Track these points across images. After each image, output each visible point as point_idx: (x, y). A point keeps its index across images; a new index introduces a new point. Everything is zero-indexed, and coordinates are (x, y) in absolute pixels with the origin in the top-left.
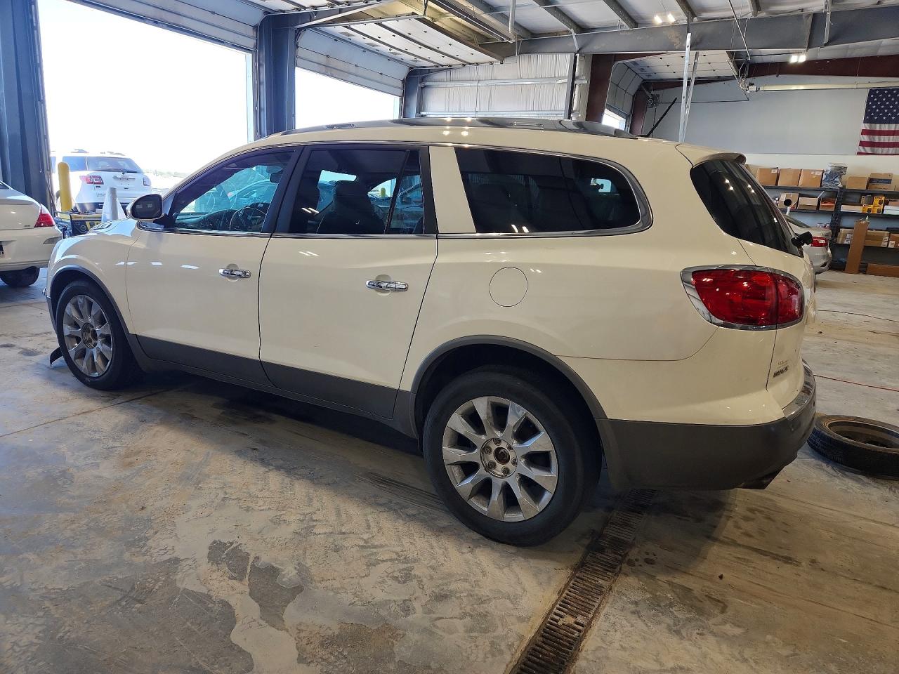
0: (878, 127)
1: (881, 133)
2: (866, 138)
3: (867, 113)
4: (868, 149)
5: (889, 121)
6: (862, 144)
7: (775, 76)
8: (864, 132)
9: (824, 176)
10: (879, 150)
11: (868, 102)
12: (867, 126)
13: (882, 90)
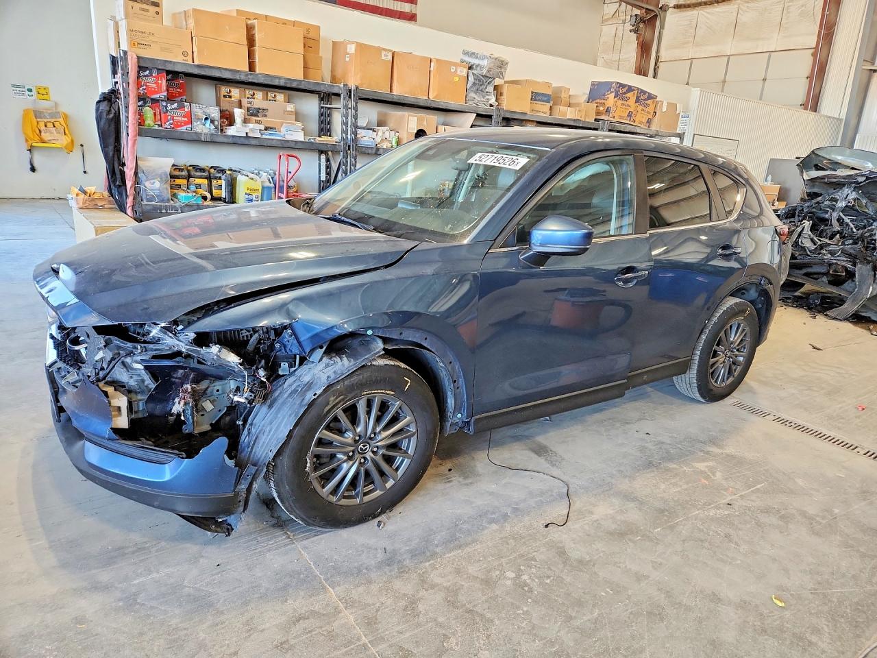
9: (471, 79)
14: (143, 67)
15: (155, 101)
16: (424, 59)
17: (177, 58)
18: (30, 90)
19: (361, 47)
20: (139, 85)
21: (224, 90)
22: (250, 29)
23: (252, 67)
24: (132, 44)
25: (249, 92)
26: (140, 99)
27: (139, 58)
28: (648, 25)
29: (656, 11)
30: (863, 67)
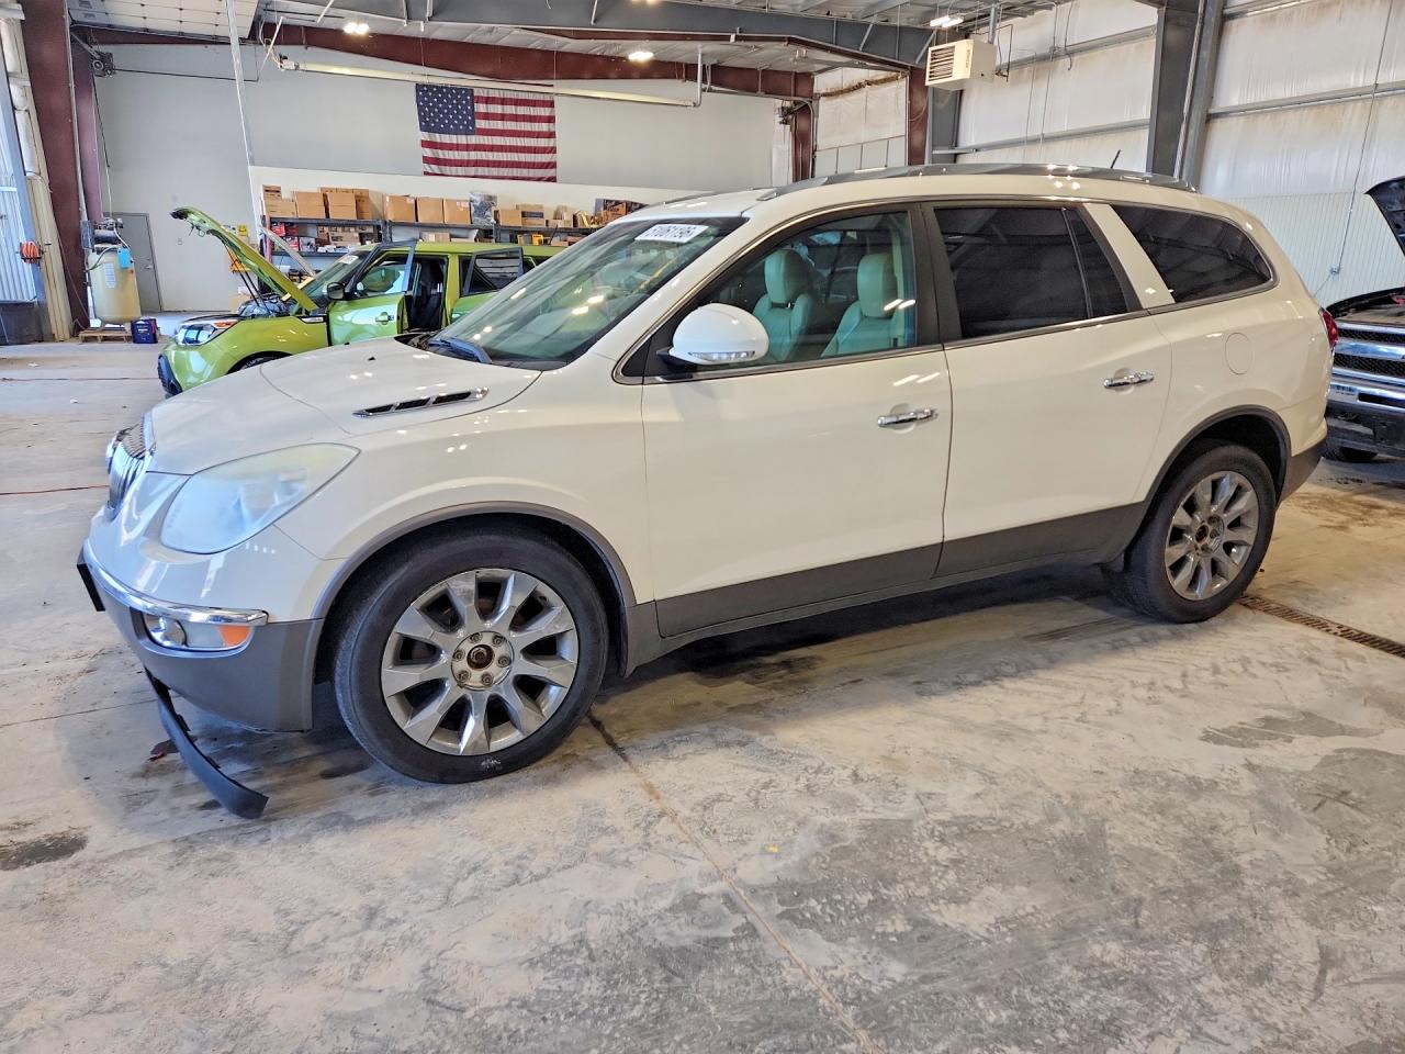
0: (438, 138)
1: (443, 146)
2: (428, 153)
3: (422, 119)
4: (435, 168)
5: (449, 132)
6: (426, 160)
7: (302, 47)
8: (425, 144)
9: (473, 208)
10: (447, 170)
11: (418, 102)
12: (425, 136)
13: (430, 87)
14: (272, 221)
16: (437, 200)
17: (289, 215)
19: (393, 198)
21: (320, 228)
22: (325, 196)
23: (328, 216)
24: (267, 212)
25: (333, 229)
27: (271, 218)
28: (800, 115)
29: (806, 101)
30: (935, 152)
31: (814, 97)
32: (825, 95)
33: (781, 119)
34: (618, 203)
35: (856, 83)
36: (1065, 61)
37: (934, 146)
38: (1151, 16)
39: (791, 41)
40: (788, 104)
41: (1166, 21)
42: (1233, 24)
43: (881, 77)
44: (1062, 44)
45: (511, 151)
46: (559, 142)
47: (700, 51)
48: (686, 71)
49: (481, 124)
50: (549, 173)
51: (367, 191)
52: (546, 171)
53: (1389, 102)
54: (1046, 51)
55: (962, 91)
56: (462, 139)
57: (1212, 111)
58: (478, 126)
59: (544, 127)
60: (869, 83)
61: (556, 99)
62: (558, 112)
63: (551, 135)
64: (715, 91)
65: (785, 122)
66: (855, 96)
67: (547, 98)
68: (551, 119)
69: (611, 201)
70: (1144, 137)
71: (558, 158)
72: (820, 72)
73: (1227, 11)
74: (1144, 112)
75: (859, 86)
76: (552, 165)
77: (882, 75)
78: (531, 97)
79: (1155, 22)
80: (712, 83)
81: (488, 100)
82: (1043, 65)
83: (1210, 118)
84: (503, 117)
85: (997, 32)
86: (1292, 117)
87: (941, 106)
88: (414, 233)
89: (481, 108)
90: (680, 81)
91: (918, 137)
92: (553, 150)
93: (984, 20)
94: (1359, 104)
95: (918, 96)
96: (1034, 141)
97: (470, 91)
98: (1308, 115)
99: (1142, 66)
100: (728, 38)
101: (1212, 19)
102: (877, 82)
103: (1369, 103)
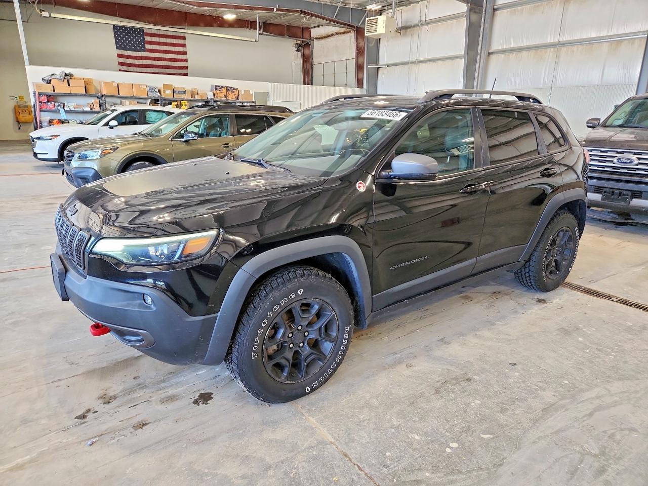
0: (126, 53)
1: (129, 57)
2: (122, 60)
3: (117, 43)
4: (125, 68)
5: (132, 50)
6: (120, 64)
8: (119, 56)
9: (148, 88)
10: (131, 68)
11: (114, 34)
12: (120, 52)
13: (121, 27)
14: (40, 94)
15: (44, 103)
16: (129, 84)
17: (49, 92)
18: (16, 98)
19: (106, 83)
20: (39, 99)
22: (68, 82)
23: (71, 91)
24: (37, 89)
26: (40, 102)
27: (39, 93)
28: (305, 47)
29: (308, 41)
30: (369, 66)
31: (311, 39)
32: (316, 39)
33: (296, 49)
34: (222, 87)
35: (331, 33)
36: (426, 27)
37: (368, 63)
38: (464, 8)
39: (302, 12)
40: (299, 42)
41: (470, 11)
42: (497, 12)
43: (342, 31)
44: (424, 19)
45: (164, 61)
46: (188, 57)
47: (258, 15)
48: (251, 25)
49: (148, 46)
50: (184, 71)
51: (92, 79)
52: (183, 71)
53: (564, 49)
54: (416, 22)
55: (380, 39)
56: (139, 54)
57: (490, 51)
58: (146, 48)
59: (181, 49)
60: (337, 34)
61: (187, 36)
62: (187, 42)
63: (185, 53)
64: (265, 35)
65: (298, 50)
66: (331, 39)
67: (182, 35)
68: (184, 45)
69: (219, 86)
70: (462, 62)
71: (189, 64)
72: (314, 27)
73: (495, 7)
74: (462, 51)
75: (332, 35)
76: (186, 68)
77: (343, 30)
78: (174, 34)
79: (465, 10)
80: (263, 31)
81: (151, 35)
82: (416, 28)
83: (489, 54)
84: (159, 44)
85: (395, 12)
86: (524, 54)
87: (371, 45)
88: (118, 101)
89: (148, 39)
90: (248, 29)
91: (360, 60)
92: (186, 60)
93: (389, 7)
94: (552, 50)
95: (360, 41)
96: (413, 63)
97: (142, 30)
98: (531, 53)
99: (460, 30)
100: (272, 10)
101: (490, 10)
102: (340, 33)
103: (556, 49)
